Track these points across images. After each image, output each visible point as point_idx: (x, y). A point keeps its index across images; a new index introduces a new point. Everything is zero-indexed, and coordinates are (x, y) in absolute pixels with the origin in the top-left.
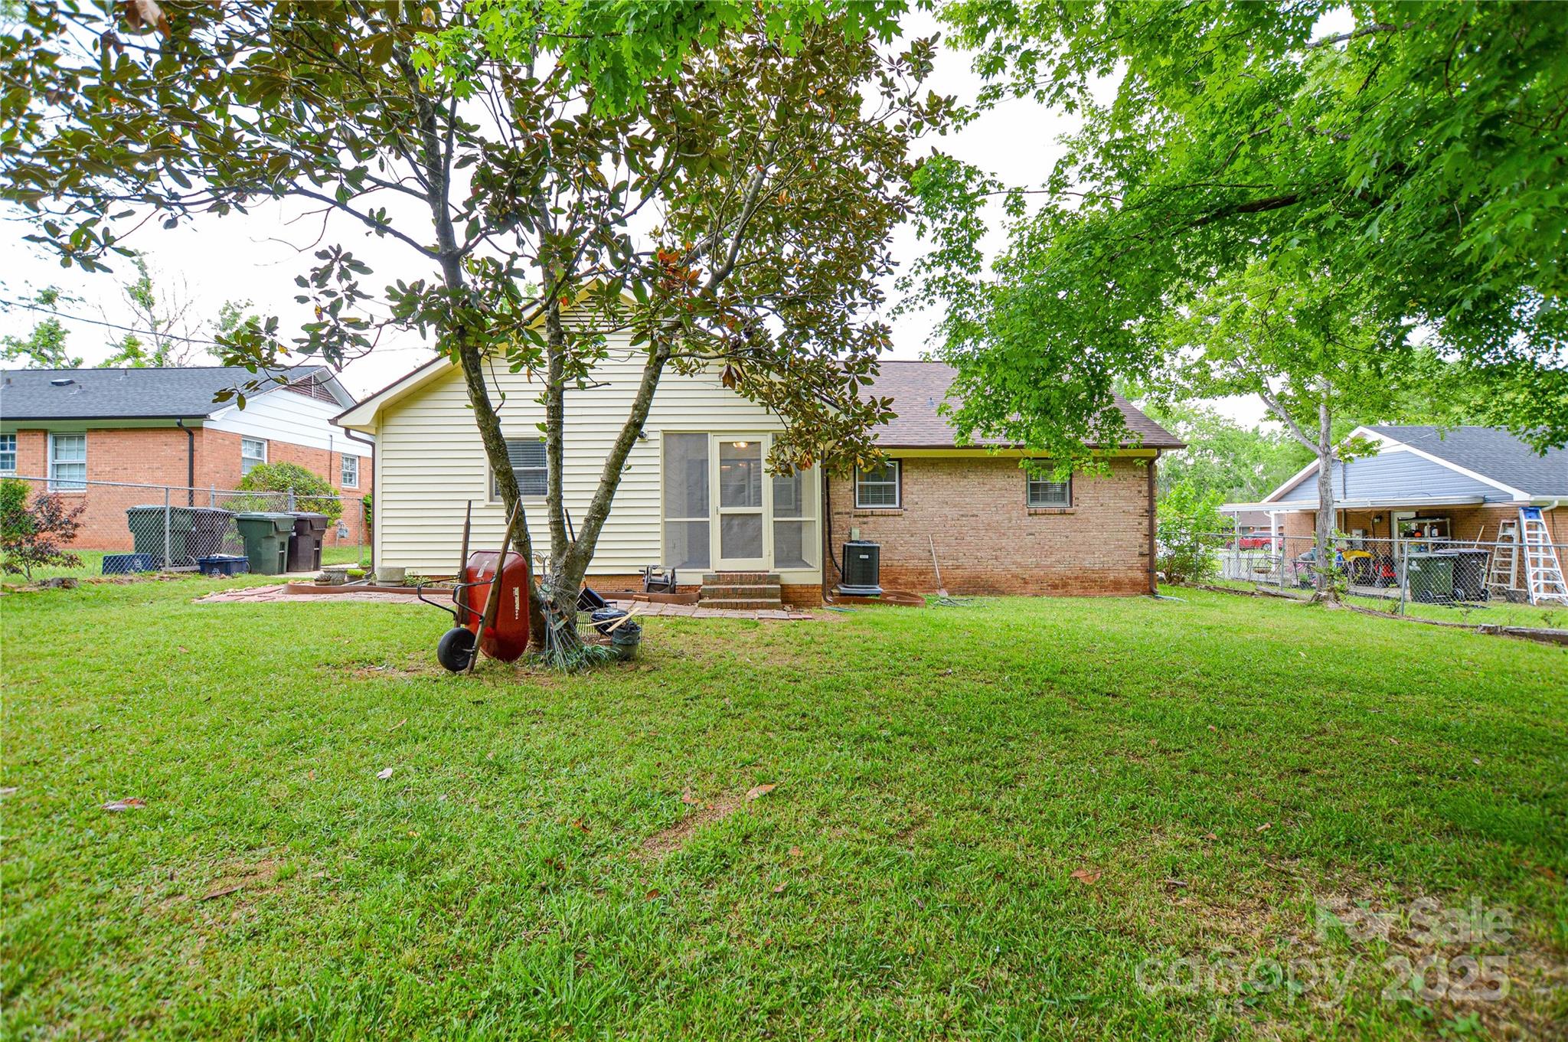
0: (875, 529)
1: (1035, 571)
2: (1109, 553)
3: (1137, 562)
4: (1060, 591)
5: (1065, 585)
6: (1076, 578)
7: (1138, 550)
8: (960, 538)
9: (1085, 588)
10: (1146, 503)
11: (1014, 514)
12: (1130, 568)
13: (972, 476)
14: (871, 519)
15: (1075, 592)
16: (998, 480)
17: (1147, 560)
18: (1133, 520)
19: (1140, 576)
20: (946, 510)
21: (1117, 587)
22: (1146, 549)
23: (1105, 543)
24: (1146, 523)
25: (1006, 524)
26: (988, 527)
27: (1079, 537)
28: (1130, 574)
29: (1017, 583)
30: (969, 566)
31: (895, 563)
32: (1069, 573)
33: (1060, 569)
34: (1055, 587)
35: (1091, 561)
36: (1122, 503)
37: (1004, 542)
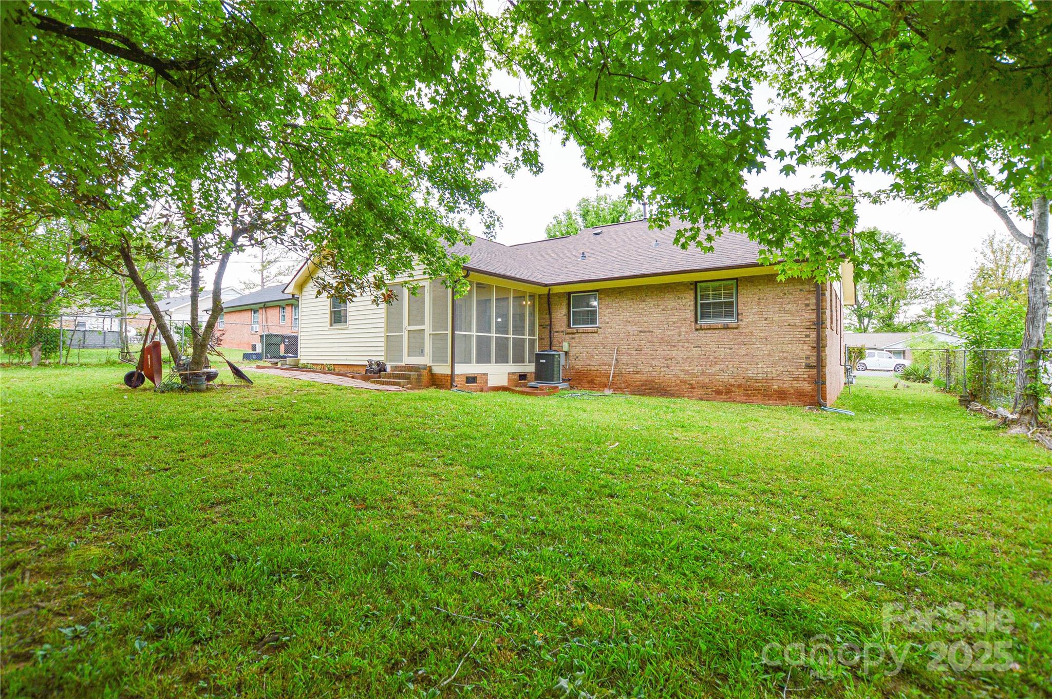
0: (579, 343)
1: (701, 378)
2: (773, 364)
3: (803, 373)
4: (723, 396)
5: (728, 392)
6: (740, 386)
7: (804, 362)
8: (639, 350)
9: (749, 396)
10: (814, 316)
11: (683, 330)
12: (796, 379)
13: (649, 300)
14: (577, 335)
15: (738, 399)
16: (670, 302)
17: (814, 371)
18: (799, 333)
19: (807, 387)
20: (629, 327)
21: (781, 396)
22: (813, 361)
23: (769, 355)
24: (813, 335)
25: (676, 338)
26: (662, 341)
27: (743, 350)
28: (796, 385)
29: (684, 388)
30: (646, 373)
31: (593, 368)
32: (732, 381)
33: (725, 377)
34: (719, 392)
35: (757, 370)
36: (787, 317)
37: (674, 353)
